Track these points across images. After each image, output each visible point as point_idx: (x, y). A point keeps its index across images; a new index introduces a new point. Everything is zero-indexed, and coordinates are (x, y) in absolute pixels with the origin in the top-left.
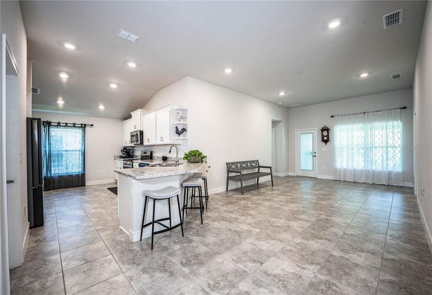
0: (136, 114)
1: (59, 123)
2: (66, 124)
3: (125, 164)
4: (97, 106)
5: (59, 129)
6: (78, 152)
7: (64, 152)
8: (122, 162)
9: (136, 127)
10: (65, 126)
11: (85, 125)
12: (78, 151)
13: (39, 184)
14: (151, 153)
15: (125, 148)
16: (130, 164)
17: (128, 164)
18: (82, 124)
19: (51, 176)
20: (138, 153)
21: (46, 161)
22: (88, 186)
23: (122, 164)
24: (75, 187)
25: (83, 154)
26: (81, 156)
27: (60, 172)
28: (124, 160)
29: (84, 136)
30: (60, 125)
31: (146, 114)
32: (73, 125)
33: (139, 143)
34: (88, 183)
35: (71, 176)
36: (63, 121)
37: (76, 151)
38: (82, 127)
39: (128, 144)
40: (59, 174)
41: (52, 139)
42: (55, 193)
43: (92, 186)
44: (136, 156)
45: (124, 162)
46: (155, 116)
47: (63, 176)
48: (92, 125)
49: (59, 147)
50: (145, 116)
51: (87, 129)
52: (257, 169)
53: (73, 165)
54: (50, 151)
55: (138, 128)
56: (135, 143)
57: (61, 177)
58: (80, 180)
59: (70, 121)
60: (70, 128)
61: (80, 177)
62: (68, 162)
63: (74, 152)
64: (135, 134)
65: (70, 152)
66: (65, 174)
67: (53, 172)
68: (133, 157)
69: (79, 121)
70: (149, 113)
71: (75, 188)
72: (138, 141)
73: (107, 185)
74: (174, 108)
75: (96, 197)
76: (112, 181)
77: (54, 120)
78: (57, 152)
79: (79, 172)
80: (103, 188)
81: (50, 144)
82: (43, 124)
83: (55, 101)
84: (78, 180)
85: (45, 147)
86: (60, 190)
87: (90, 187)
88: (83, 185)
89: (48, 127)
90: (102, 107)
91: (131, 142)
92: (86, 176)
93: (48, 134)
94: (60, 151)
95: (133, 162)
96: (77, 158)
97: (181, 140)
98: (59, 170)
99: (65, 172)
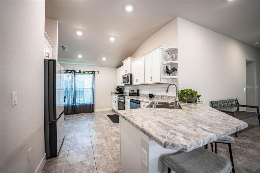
0: (127, 62)
1: (80, 71)
2: (84, 71)
3: (119, 99)
4: (101, 58)
5: (80, 75)
6: (91, 90)
8: (117, 97)
9: (127, 71)
10: (83, 73)
11: (94, 72)
12: (90, 89)
13: (54, 119)
14: (138, 91)
15: (118, 87)
16: (123, 100)
17: (121, 99)
18: (93, 72)
19: (75, 105)
20: (127, 90)
21: (73, 95)
23: (117, 99)
24: (89, 112)
25: (93, 91)
26: (92, 93)
27: (80, 102)
28: (118, 96)
29: (94, 79)
31: (134, 60)
32: (87, 72)
33: (129, 83)
34: (96, 110)
35: (86, 106)
36: (82, 70)
37: (89, 89)
38: (92, 73)
39: (121, 84)
40: (80, 103)
41: (76, 81)
42: (77, 116)
43: (98, 112)
44: (125, 93)
45: (119, 97)
46: (143, 59)
47: (82, 105)
48: (99, 72)
49: (80, 86)
50: (133, 63)
51: (96, 74)
52: (237, 107)
53: (87, 98)
54: (75, 88)
55: (129, 72)
56: (126, 83)
58: (92, 108)
59: (86, 70)
60: (86, 74)
61: (92, 106)
63: (88, 90)
64: (126, 76)
65: (86, 90)
66: (83, 104)
67: (76, 103)
68: (123, 93)
69: (91, 70)
70: (136, 59)
71: (88, 114)
72: (128, 82)
73: (107, 112)
74: (164, 49)
75: (100, 123)
76: (110, 109)
77: (77, 69)
78: (78, 90)
79: (91, 103)
80: (105, 115)
81: (75, 85)
82: (72, 71)
83: (76, 56)
84: (91, 108)
85: (73, 86)
86: (80, 114)
87: (97, 113)
88: (93, 111)
89: (74, 73)
90: (104, 59)
91: (123, 83)
92: (95, 105)
93: (74, 78)
94: (81, 89)
95: (125, 98)
96: (90, 94)
97: (170, 80)
98: (80, 101)
99: (83, 102)
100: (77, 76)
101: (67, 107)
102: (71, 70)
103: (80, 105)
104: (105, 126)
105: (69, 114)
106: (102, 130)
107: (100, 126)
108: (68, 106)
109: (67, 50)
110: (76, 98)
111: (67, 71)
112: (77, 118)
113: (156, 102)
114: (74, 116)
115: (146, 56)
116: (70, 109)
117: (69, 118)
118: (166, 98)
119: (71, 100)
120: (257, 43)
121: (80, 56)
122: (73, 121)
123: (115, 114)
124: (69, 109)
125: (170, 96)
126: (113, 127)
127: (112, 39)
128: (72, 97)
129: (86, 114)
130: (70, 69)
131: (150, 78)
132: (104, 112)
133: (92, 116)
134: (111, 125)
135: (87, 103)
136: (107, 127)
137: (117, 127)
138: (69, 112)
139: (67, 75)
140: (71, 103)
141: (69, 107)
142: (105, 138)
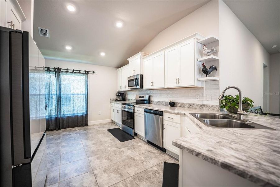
0: (135, 59)
1: (67, 70)
2: (73, 70)
3: (123, 107)
4: (99, 53)
5: (67, 76)
6: (83, 96)
7: (72, 96)
9: (135, 71)
10: (72, 72)
11: (88, 72)
12: (83, 94)
13: (25, 158)
14: (150, 97)
15: (120, 92)
17: (128, 109)
18: (85, 71)
19: (61, 117)
21: (57, 103)
22: (91, 126)
23: (121, 107)
24: (80, 126)
25: (86, 97)
26: (85, 99)
27: (68, 113)
28: (122, 104)
29: (87, 81)
30: (68, 72)
32: (78, 72)
33: (139, 87)
34: (90, 123)
35: (76, 117)
36: (71, 68)
37: (81, 94)
38: (85, 73)
39: (125, 88)
40: (67, 114)
42: (64, 133)
43: (94, 125)
46: (163, 55)
47: (70, 116)
48: (94, 72)
49: (68, 91)
50: (145, 60)
51: (90, 75)
53: (78, 107)
54: (60, 94)
57: (69, 118)
59: (77, 68)
60: (76, 74)
61: (84, 117)
62: (74, 104)
63: (79, 96)
64: (134, 78)
65: (76, 95)
66: (72, 115)
67: (62, 113)
69: (83, 69)
71: (80, 128)
72: (137, 85)
73: (105, 125)
74: (199, 40)
75: (101, 143)
76: (109, 121)
77: (64, 67)
78: (65, 96)
79: (83, 113)
80: (104, 129)
81: (60, 88)
82: (55, 70)
83: (63, 47)
84: (83, 120)
85: (56, 91)
86: (68, 129)
87: (92, 127)
88: (86, 124)
89: (59, 73)
90: (103, 54)
91: (129, 87)
92: (88, 116)
93: (58, 79)
94: (69, 94)
95: (134, 107)
96: (82, 101)
97: (204, 82)
98: (67, 111)
99: (72, 113)
100: (63, 76)
101: (49, 120)
102: (55, 68)
103: (68, 117)
104: (109, 148)
105: (51, 130)
106: (107, 155)
107: (102, 148)
108: (49, 118)
109: (48, 36)
110: (62, 108)
111: (48, 69)
112: (64, 135)
113: (196, 114)
114: (59, 134)
115: (167, 50)
116: (53, 122)
117: (52, 137)
118: (196, 107)
119: (54, 110)
120: (275, 46)
121: (68, 48)
122: (58, 141)
123: (116, 127)
124: (51, 124)
125: (205, 105)
126: (122, 149)
127: (119, 25)
128: (56, 105)
129: (77, 129)
130: (53, 66)
131: (176, 79)
132: (101, 125)
133: (85, 132)
134: (119, 146)
135: (77, 113)
136: (114, 149)
137: (127, 148)
138: (52, 127)
139: (48, 74)
140: (54, 114)
141: (51, 120)
142: (117, 171)
